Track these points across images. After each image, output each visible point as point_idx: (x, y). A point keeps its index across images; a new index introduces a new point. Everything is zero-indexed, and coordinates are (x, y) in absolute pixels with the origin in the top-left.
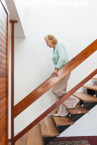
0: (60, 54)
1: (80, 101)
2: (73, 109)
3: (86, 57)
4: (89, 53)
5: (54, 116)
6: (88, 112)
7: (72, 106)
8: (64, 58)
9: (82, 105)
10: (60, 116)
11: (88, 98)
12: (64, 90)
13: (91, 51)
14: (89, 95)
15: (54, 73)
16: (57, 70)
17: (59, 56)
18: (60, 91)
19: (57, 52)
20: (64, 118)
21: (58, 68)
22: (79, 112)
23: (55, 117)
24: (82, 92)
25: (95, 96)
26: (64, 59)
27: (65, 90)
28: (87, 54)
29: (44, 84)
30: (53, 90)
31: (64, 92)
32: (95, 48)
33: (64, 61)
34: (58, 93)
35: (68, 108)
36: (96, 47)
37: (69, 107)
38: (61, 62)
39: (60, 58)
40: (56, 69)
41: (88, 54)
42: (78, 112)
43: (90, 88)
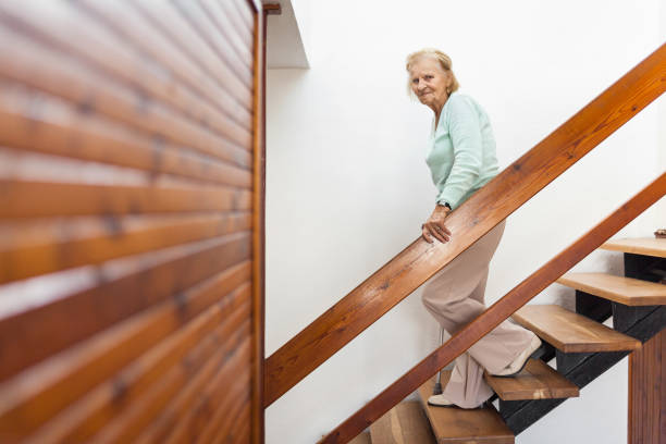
0: (460, 143)
1: (541, 347)
2: (512, 377)
3: (571, 157)
4: (585, 137)
5: (430, 404)
6: (577, 395)
7: (508, 367)
8: (478, 164)
9: (553, 364)
10: (454, 407)
11: (579, 332)
12: (472, 296)
13: (595, 131)
14: (582, 318)
15: (431, 223)
16: (443, 214)
17: (456, 150)
18: (456, 298)
19: (449, 135)
20: (473, 413)
21: (447, 205)
22: (539, 394)
23: (434, 408)
24: (554, 305)
25: (609, 323)
26: (475, 165)
27: (478, 294)
28: (576, 144)
29: (390, 271)
30: (427, 294)
31: (474, 304)
32: (616, 115)
33: (476, 176)
34: (449, 308)
35: (492, 371)
36: (620, 111)
37: (496, 367)
38: (463, 177)
39: (458, 162)
41: (580, 145)
42: (532, 394)
43: (587, 287)
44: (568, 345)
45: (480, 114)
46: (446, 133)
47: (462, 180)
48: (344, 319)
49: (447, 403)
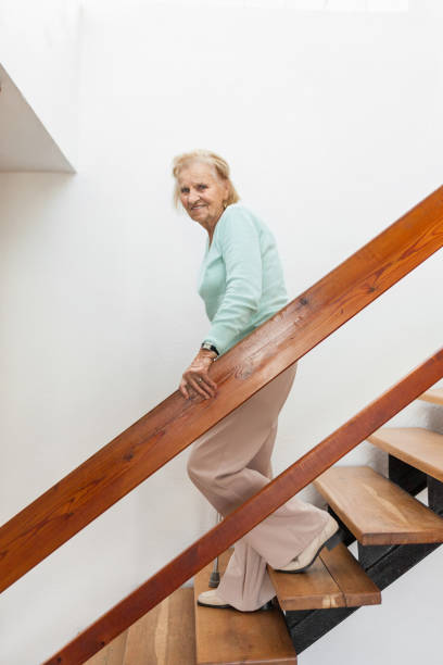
0: (232, 269)
3: (372, 290)
4: (390, 265)
6: (378, 601)
7: (295, 560)
8: (255, 295)
12: (252, 465)
13: (402, 258)
14: (396, 486)
15: (191, 373)
16: (207, 361)
17: (228, 278)
19: (221, 258)
21: (213, 348)
22: (329, 602)
23: (204, 610)
24: (366, 467)
26: (251, 297)
27: (259, 463)
28: (379, 273)
30: (195, 463)
31: (254, 476)
32: (428, 238)
33: (252, 312)
34: (219, 482)
35: (275, 566)
36: (433, 234)
38: (235, 312)
39: (230, 291)
40: (204, 350)
41: (384, 274)
42: (321, 600)
44: (367, 535)
45: (261, 233)
46: (218, 256)
47: (233, 316)
48: (72, 500)
49: (221, 602)
